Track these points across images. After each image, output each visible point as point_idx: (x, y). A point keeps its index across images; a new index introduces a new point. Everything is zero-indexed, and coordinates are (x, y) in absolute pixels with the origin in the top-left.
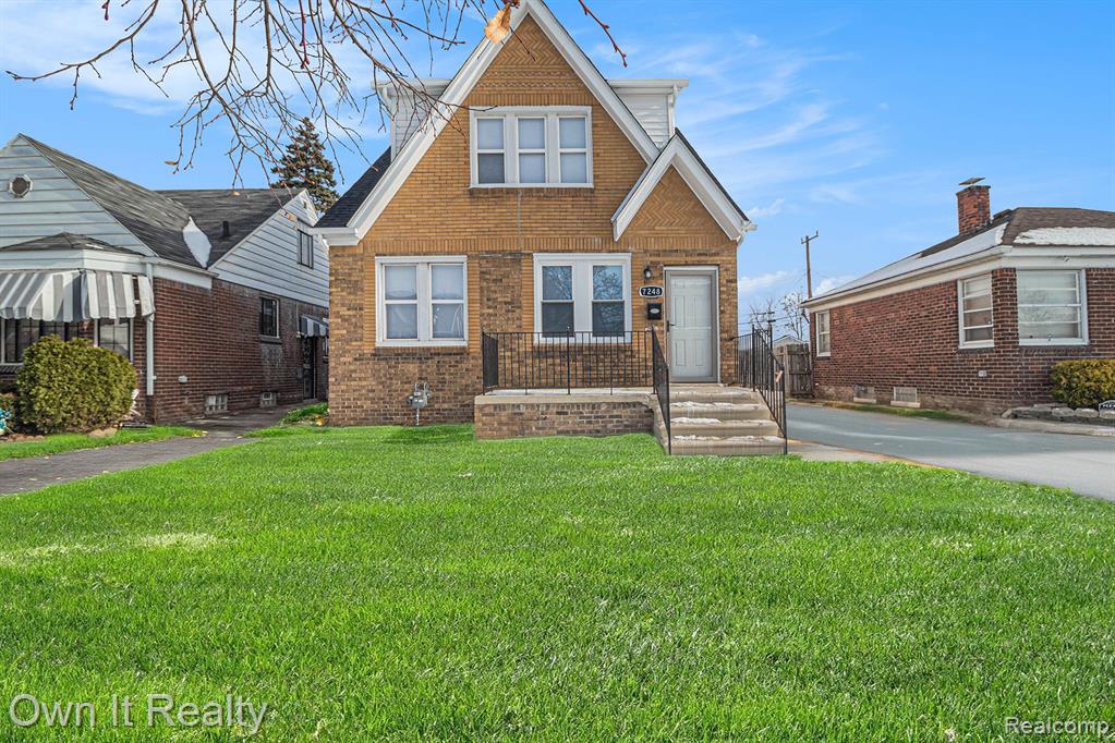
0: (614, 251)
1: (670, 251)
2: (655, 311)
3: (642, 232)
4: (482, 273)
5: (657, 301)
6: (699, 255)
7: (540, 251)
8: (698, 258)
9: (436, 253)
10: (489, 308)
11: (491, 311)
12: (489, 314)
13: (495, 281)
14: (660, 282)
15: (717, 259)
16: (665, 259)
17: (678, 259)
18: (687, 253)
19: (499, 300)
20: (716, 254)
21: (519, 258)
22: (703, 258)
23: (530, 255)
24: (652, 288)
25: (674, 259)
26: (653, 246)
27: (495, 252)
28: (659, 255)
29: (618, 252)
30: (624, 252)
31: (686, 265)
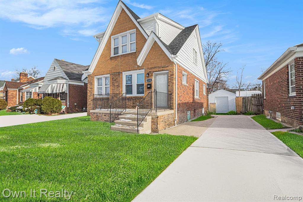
0: (140, 69)
1: (154, 67)
2: (149, 86)
3: (147, 63)
4: (112, 78)
5: (150, 83)
6: (162, 67)
7: (124, 71)
8: (162, 69)
9: (105, 74)
10: (114, 87)
11: (114, 88)
12: (114, 89)
13: (115, 80)
14: (151, 77)
15: (167, 68)
16: (153, 70)
17: (156, 70)
18: (159, 67)
19: (116, 85)
20: (167, 67)
21: (119, 74)
22: (163, 68)
23: (122, 73)
24: (149, 79)
25: (155, 70)
26: (150, 67)
27: (115, 73)
28: (151, 69)
29: (141, 69)
30: (143, 69)
31: (159, 71)
